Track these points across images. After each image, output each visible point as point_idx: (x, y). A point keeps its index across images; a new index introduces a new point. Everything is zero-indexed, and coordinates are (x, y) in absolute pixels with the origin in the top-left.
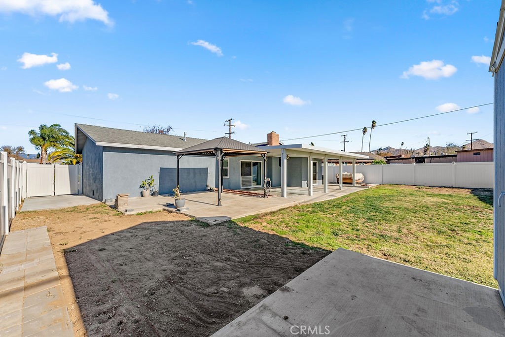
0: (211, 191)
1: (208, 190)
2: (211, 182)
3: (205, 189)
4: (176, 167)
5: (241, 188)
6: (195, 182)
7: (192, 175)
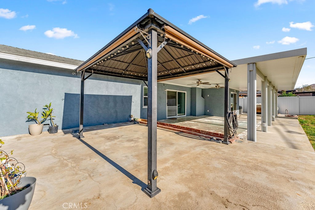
0: (135, 123)
1: (132, 121)
2: (136, 112)
3: (128, 120)
4: (80, 93)
5: (167, 117)
6: (116, 112)
7: (111, 104)
